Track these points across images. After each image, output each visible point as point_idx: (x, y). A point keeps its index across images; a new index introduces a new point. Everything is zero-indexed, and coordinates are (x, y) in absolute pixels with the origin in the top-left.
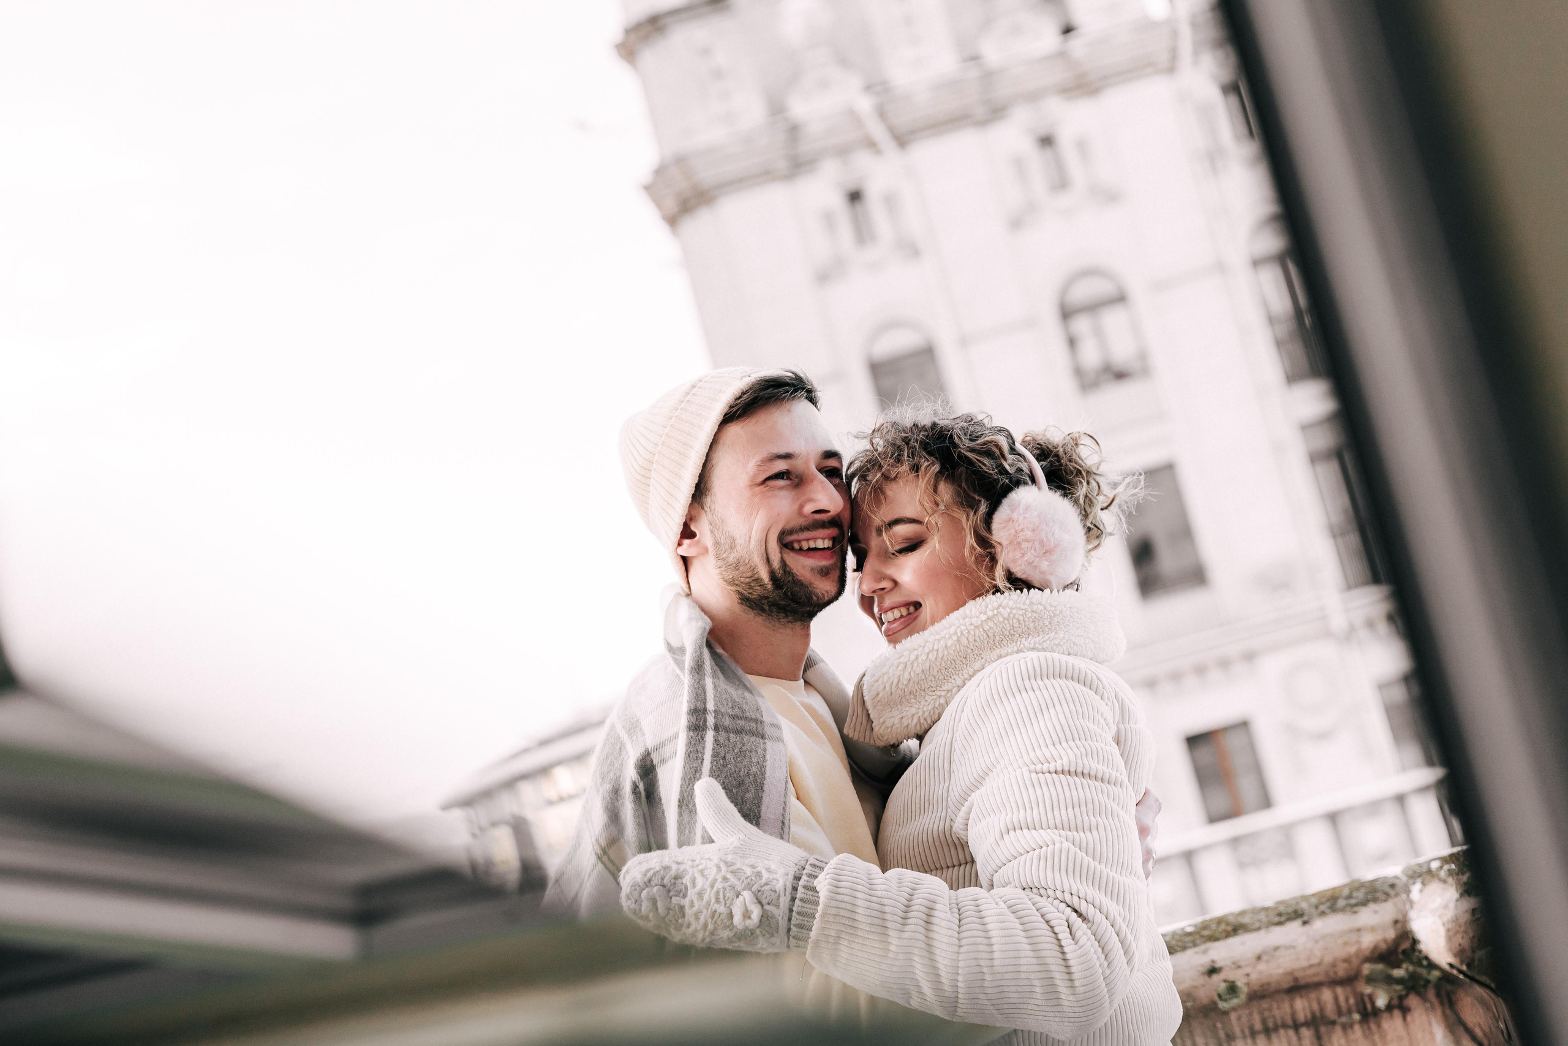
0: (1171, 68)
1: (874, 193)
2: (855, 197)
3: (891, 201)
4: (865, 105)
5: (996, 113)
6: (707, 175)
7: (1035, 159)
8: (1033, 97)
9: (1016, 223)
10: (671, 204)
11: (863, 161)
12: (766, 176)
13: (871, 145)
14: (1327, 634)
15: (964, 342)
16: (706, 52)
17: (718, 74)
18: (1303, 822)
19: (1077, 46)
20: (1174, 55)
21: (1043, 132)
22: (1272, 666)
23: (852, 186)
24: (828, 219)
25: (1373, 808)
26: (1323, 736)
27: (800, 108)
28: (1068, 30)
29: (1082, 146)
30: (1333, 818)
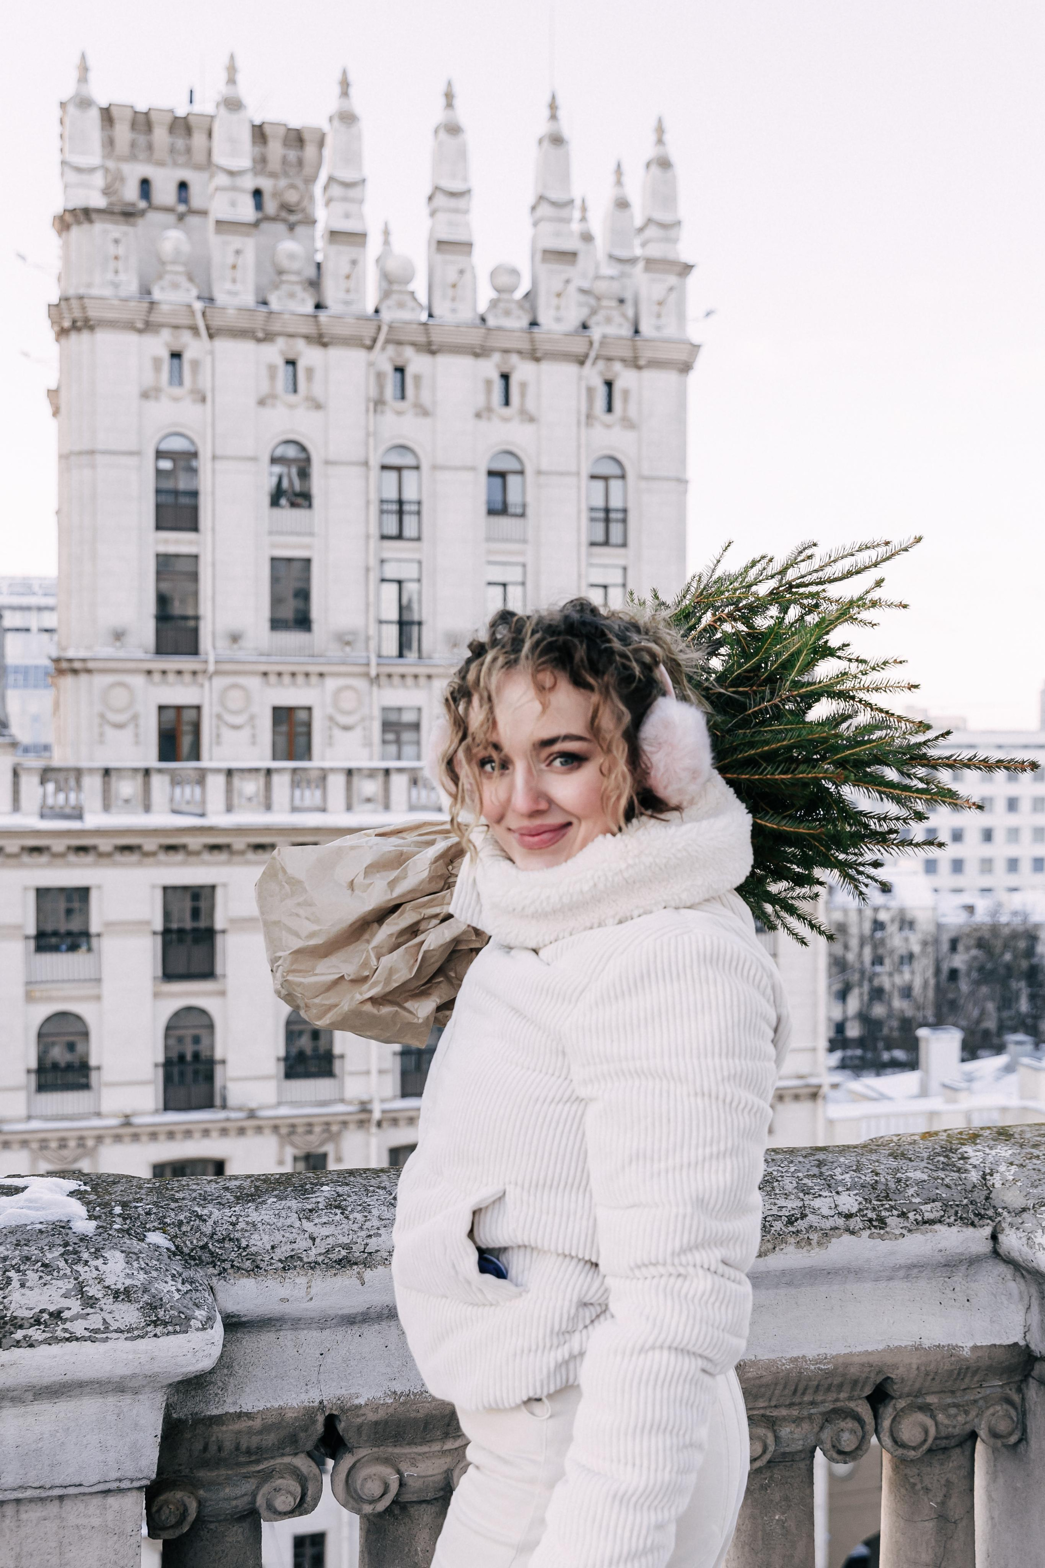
0: (370, 348)
1: (187, 356)
2: (176, 355)
3: (196, 365)
4: (198, 306)
5: (268, 337)
6: (92, 313)
7: (283, 371)
8: (291, 336)
9: (262, 402)
10: (67, 324)
11: (186, 337)
12: (130, 326)
13: (194, 329)
14: (367, 675)
15: (214, 458)
16: (116, 241)
17: (116, 258)
18: (332, 770)
19: (323, 316)
20: (374, 340)
21: (291, 357)
22: (331, 684)
23: (176, 348)
24: (157, 363)
25: (372, 773)
26: (347, 728)
27: (157, 294)
28: (318, 306)
29: (310, 371)
30: (350, 772)
